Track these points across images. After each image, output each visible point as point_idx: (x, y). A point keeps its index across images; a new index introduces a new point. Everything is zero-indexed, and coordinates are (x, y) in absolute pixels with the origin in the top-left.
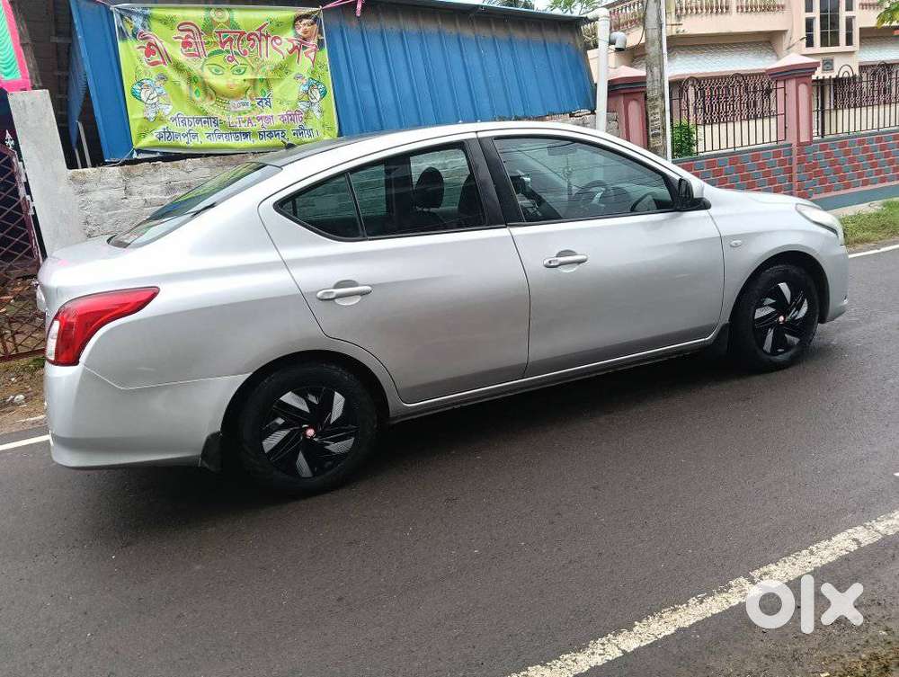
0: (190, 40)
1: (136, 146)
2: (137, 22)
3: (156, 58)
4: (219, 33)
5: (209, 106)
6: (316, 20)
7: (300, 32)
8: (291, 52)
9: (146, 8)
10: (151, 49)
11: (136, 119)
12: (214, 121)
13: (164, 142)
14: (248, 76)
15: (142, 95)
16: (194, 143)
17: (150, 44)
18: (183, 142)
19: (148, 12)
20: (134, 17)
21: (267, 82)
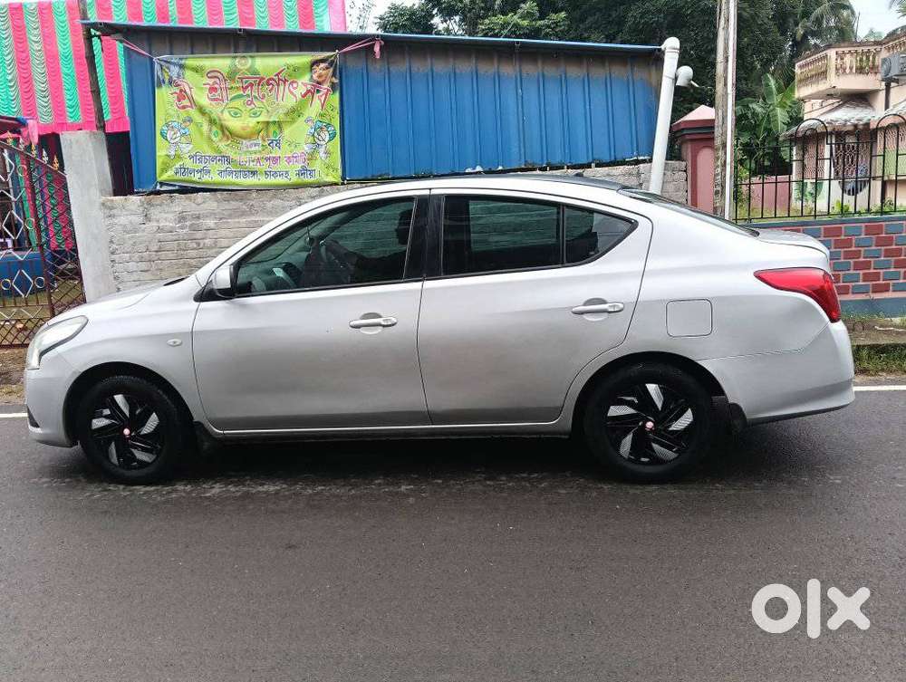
0: (216, 86)
1: (159, 179)
2: (175, 70)
3: (186, 102)
4: (242, 79)
5: (223, 145)
6: (331, 64)
7: (315, 76)
8: (304, 96)
9: (181, 59)
10: (182, 95)
11: (160, 156)
12: (228, 160)
13: (179, 177)
14: (261, 119)
15: (168, 136)
16: (206, 179)
17: (181, 91)
18: (196, 177)
19: (183, 62)
20: (172, 67)
21: (279, 124)
